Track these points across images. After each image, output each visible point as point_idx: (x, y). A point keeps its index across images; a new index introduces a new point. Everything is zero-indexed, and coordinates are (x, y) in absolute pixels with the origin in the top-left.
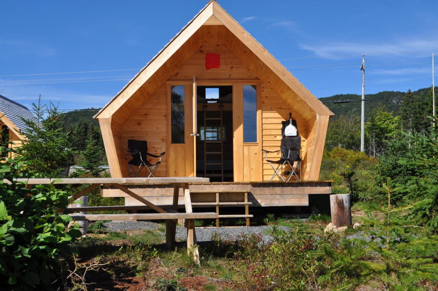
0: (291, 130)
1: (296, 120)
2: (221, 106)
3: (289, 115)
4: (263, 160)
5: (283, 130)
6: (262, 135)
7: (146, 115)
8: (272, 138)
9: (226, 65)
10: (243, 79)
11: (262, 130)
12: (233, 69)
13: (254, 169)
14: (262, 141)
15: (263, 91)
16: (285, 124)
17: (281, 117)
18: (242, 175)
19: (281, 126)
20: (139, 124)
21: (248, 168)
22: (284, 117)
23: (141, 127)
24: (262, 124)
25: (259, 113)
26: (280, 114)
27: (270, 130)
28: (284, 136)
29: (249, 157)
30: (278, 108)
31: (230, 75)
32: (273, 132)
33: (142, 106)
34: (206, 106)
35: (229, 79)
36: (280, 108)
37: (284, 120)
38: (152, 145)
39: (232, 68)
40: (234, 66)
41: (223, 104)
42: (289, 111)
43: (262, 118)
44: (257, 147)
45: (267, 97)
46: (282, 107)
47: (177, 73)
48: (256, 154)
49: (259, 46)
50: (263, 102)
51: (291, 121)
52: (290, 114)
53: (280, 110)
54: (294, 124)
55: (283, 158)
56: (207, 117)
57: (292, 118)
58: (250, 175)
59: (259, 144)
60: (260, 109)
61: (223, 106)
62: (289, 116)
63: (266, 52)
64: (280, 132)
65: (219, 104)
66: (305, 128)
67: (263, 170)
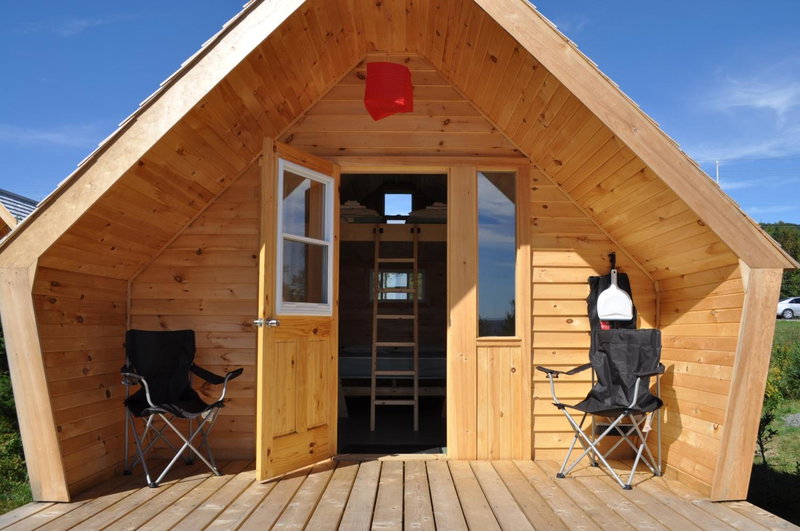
0: (615, 304)
1: (630, 273)
2: (416, 231)
3: (607, 259)
4: (533, 388)
5: (592, 302)
6: (533, 317)
7: (199, 252)
8: (561, 325)
9: (431, 114)
10: (477, 155)
11: (532, 300)
12: (450, 126)
13: (506, 415)
14: (533, 333)
15: (535, 189)
16: (598, 285)
17: (585, 264)
18: (472, 432)
19: (586, 290)
20: (179, 279)
21: (491, 411)
22: (593, 266)
23: (186, 287)
24: (532, 284)
25: (523, 253)
26: (582, 255)
27: (553, 303)
28: (594, 320)
29: (493, 378)
30: (578, 238)
31: (441, 144)
32: (563, 308)
33: (190, 226)
34: (381, 231)
35: (438, 153)
36: (584, 239)
37: (595, 274)
38: (214, 341)
39: (447, 122)
40: (451, 118)
41: (421, 226)
42: (606, 249)
43: (532, 267)
44: (518, 351)
45: (545, 207)
46: (591, 236)
47: (292, 136)
48: (514, 370)
49: (545, 27)
50: (534, 222)
51: (614, 277)
52: (612, 257)
53: (584, 244)
54: (624, 284)
55: (599, 388)
56: (380, 257)
57: (618, 268)
58: (496, 429)
59: (522, 343)
60: (526, 243)
61: (419, 231)
62: (607, 263)
63: (569, 49)
64: (583, 309)
65: (411, 226)
66: (652, 297)
67: (533, 417)
